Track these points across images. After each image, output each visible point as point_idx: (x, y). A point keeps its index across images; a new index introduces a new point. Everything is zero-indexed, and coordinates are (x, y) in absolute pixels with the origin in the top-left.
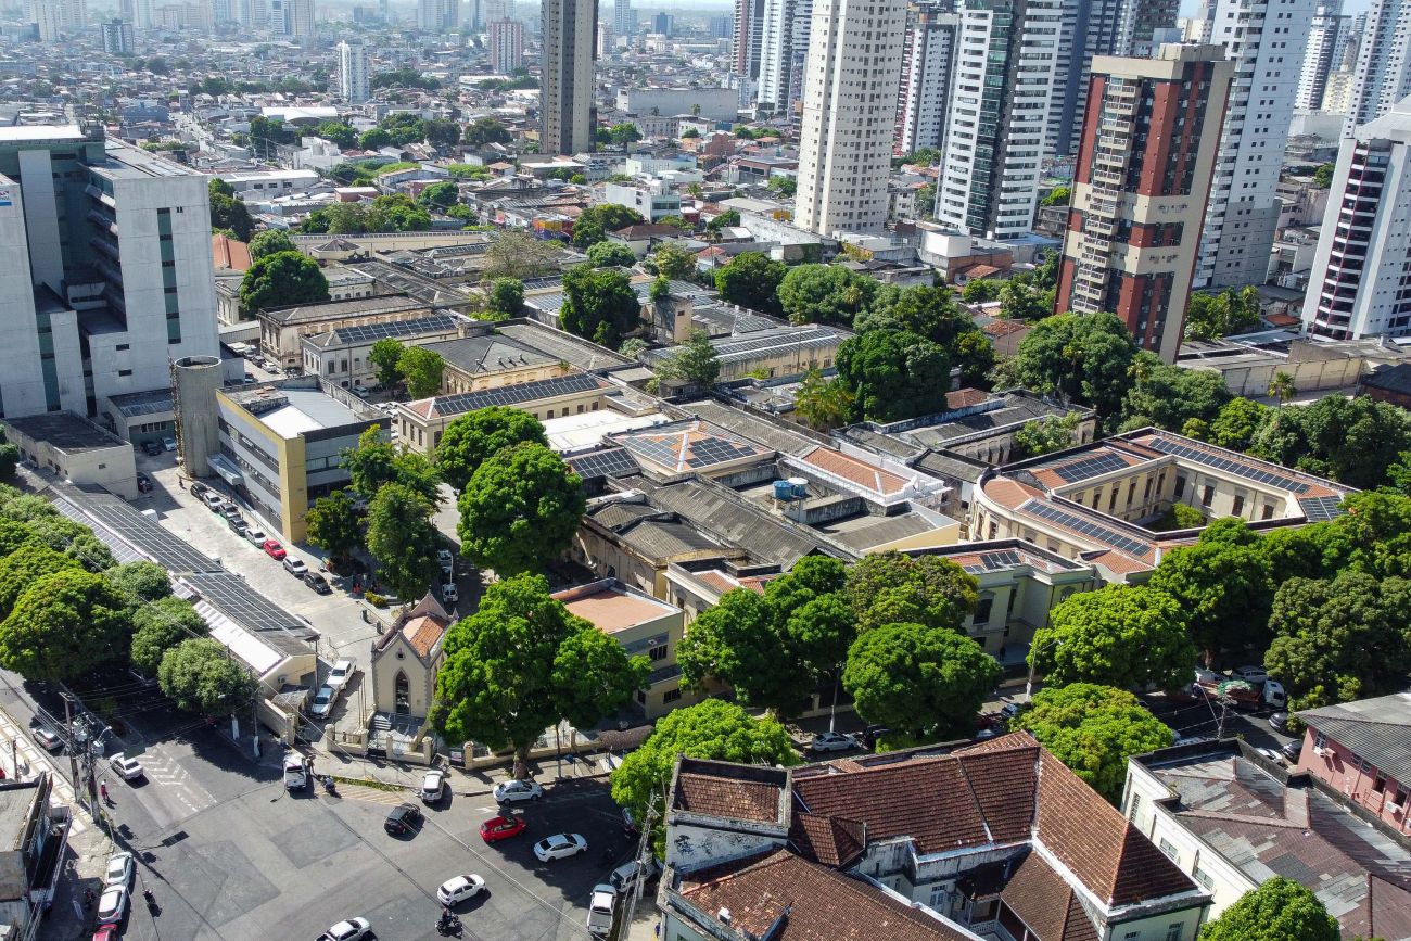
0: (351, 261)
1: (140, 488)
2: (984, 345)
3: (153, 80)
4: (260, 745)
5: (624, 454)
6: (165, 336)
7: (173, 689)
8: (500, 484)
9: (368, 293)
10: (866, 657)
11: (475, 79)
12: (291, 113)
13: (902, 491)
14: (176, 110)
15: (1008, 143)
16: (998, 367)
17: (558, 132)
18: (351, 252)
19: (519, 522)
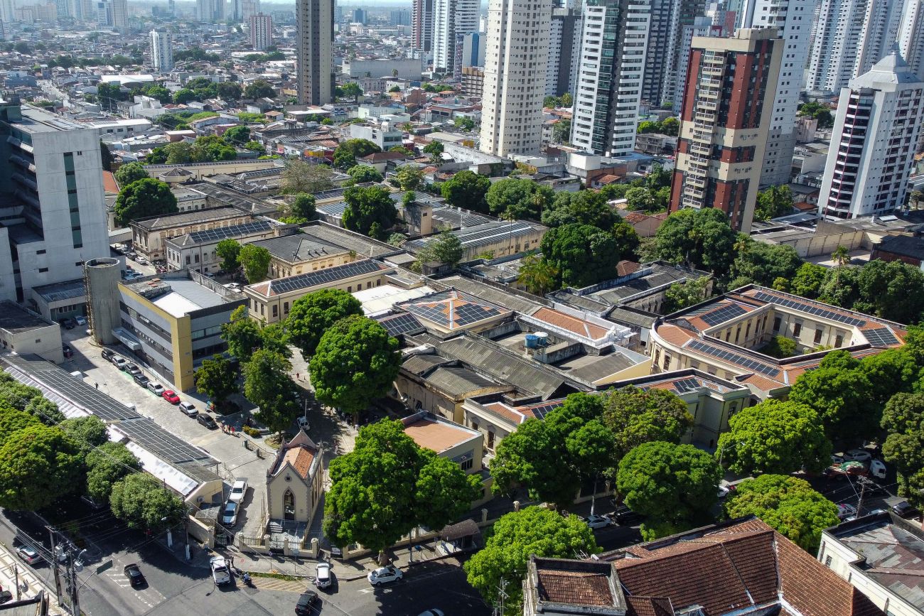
0: (188, 183)
1: (65, 355)
2: (631, 232)
3: (21, 58)
4: (191, 551)
5: (410, 318)
6: (71, 243)
7: (123, 514)
8: (342, 348)
9: (203, 205)
10: (636, 468)
11: (243, 54)
12: (123, 79)
13: (606, 337)
14: (40, 78)
15: (619, 93)
16: (643, 246)
17: (310, 90)
18: (187, 177)
19: (357, 375)
